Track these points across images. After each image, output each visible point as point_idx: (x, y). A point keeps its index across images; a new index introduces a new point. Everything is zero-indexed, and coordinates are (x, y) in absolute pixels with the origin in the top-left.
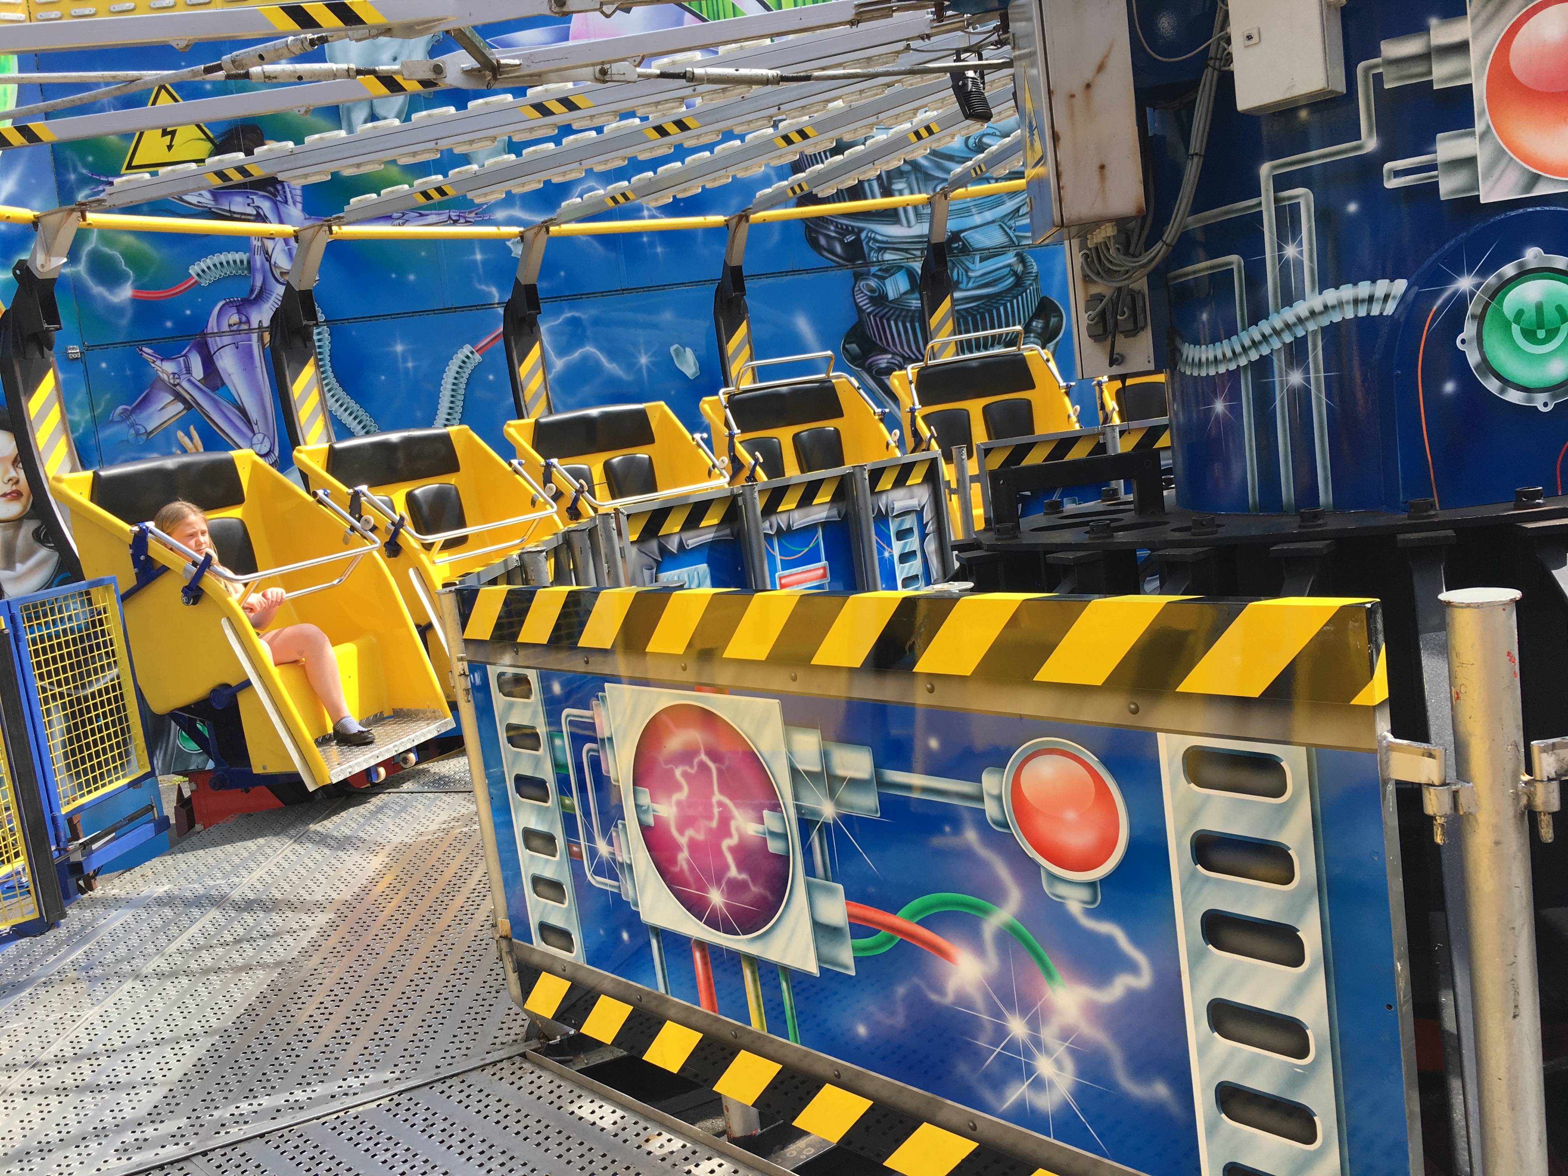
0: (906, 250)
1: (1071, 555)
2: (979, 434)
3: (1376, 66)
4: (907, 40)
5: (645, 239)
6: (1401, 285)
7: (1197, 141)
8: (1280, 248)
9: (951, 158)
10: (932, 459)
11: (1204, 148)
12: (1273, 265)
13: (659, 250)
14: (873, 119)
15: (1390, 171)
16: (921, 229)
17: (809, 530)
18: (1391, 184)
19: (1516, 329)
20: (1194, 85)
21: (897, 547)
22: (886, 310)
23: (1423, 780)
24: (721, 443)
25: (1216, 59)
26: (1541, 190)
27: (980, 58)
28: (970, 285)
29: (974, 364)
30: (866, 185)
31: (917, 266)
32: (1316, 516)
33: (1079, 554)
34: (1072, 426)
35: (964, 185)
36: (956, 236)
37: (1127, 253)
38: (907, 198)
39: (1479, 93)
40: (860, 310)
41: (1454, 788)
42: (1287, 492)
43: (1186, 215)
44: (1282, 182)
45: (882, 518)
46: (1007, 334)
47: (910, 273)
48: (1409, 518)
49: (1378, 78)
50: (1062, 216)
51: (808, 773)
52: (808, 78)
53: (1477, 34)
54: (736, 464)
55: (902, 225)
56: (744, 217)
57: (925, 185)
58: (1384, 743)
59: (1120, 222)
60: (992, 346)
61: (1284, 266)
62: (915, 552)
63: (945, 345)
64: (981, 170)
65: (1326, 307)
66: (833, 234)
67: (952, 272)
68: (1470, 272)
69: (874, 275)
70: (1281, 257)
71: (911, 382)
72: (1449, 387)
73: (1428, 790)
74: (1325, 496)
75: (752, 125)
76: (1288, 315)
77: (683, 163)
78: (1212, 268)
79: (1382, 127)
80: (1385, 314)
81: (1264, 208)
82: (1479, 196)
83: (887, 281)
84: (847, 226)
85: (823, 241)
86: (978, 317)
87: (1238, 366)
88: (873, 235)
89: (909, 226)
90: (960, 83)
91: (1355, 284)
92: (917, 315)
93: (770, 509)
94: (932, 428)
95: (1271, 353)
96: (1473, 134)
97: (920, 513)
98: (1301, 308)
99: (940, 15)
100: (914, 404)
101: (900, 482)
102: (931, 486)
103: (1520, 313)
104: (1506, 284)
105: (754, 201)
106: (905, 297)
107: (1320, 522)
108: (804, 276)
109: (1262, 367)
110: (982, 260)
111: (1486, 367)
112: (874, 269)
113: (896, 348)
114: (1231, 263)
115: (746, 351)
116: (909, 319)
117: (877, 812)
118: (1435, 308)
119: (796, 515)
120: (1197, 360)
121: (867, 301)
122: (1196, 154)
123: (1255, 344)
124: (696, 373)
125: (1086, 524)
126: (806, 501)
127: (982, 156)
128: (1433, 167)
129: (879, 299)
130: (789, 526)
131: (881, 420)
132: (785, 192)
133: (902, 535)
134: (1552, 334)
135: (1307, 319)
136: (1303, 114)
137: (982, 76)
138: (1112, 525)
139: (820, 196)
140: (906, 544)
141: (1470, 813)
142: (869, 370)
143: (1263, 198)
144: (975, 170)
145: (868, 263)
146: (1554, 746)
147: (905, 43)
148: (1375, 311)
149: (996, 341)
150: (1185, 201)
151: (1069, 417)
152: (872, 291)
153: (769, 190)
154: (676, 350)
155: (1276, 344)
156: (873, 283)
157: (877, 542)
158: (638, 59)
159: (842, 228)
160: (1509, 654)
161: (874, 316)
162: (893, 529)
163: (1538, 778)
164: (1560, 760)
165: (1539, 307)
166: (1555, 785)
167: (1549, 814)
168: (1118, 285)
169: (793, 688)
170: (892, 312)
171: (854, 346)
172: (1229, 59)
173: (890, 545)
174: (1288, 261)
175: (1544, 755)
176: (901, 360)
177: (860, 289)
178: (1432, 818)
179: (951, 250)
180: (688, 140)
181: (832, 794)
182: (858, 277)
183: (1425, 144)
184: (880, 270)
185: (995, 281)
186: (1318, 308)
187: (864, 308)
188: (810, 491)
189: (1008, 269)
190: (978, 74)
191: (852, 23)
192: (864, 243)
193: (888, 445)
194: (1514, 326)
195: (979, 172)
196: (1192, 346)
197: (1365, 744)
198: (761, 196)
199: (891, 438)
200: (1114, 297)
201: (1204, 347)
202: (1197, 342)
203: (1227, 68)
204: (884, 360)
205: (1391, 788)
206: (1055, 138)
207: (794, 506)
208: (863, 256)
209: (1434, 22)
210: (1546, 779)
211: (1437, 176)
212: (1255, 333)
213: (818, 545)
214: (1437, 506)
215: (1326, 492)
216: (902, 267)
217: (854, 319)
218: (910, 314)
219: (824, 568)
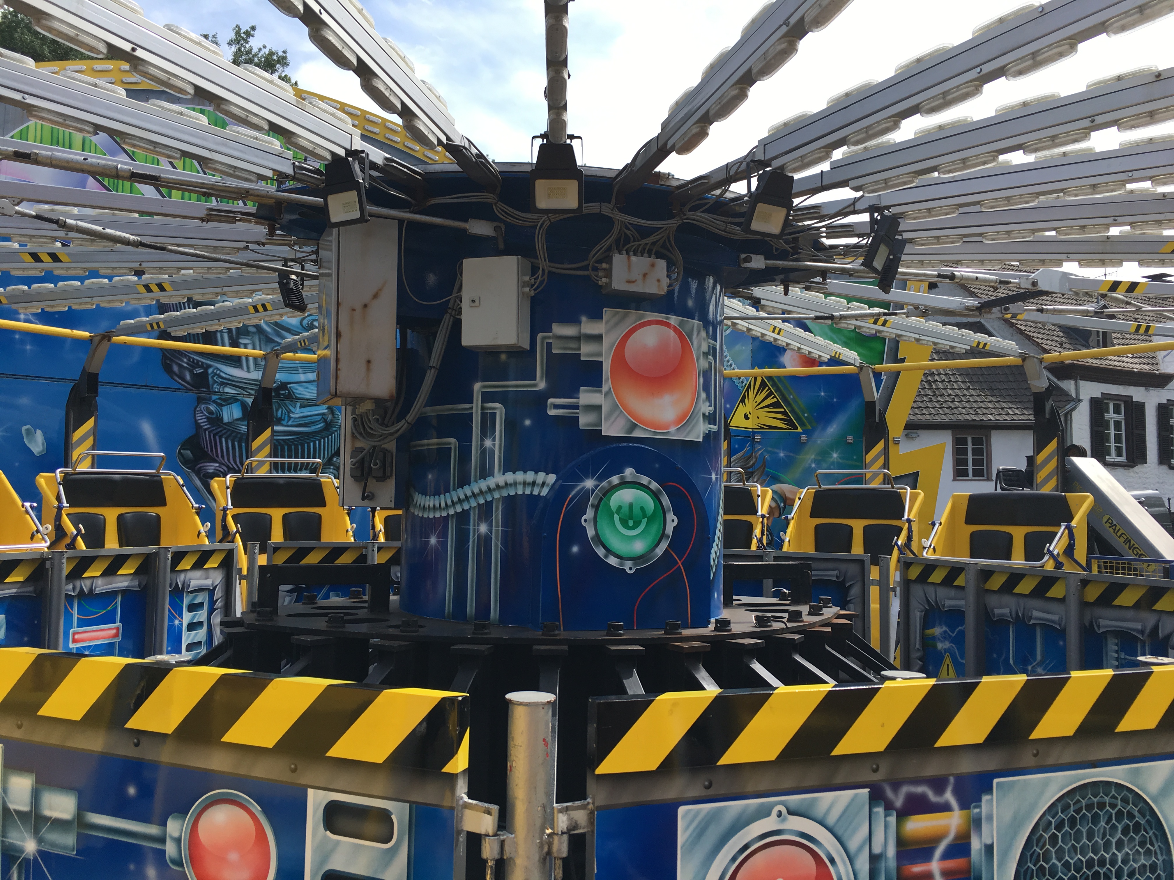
0: (243, 388)
1: (309, 638)
2: (277, 535)
3: (549, 337)
4: (247, 242)
5: (17, 336)
6: (552, 478)
7: (435, 360)
8: (482, 440)
9: (288, 330)
10: (230, 549)
11: (439, 364)
12: (477, 450)
13: (28, 347)
14: (219, 290)
15: (552, 404)
16: (256, 375)
17: (111, 595)
18: (552, 412)
19: (616, 517)
20: (438, 322)
21: (187, 617)
22: (219, 430)
23: (483, 832)
24: (49, 513)
25: (453, 309)
26: (636, 434)
27: (303, 268)
28: (290, 423)
29: (281, 481)
30: (219, 335)
31: (250, 401)
32: (484, 627)
33: (316, 638)
34: (349, 539)
35: (295, 352)
36: (284, 385)
37: (382, 424)
38: (250, 351)
39: (606, 367)
40: (198, 426)
41: (502, 838)
42: (471, 608)
43: (423, 405)
44: (487, 397)
45: (177, 592)
46: (313, 463)
47: (244, 405)
48: (543, 635)
49: (549, 345)
50: (336, 389)
51: (18, 812)
52: (163, 249)
53: (608, 332)
54: (60, 531)
55: (243, 369)
56: (107, 337)
57: (266, 345)
58: (461, 802)
59: (378, 402)
60: (301, 470)
61: (483, 451)
62: (203, 622)
63: (261, 464)
64: (305, 344)
65: (506, 484)
66: (185, 365)
67: (277, 410)
68: (592, 478)
69: (214, 402)
70: (482, 446)
71: (228, 488)
72: (575, 549)
73: (485, 839)
74: (494, 613)
75: (115, 271)
76: (483, 485)
77: (56, 285)
78: (438, 444)
79: (549, 374)
80: (541, 495)
81: (474, 411)
82: (601, 430)
83: (225, 409)
84: (198, 361)
85: (176, 368)
86: (293, 447)
87: (448, 514)
88: (218, 372)
89: (249, 371)
90: (285, 281)
91: (525, 472)
92: (245, 437)
93: (76, 574)
94: (239, 525)
95: (470, 509)
96: (601, 392)
97: (211, 592)
98: (491, 482)
99: (271, 232)
100: (227, 505)
101: (199, 565)
102: (224, 573)
103: (620, 508)
104: (614, 488)
105: (118, 327)
106: (239, 422)
107: (486, 631)
108: (155, 392)
109: (463, 517)
110: (301, 407)
111: (598, 540)
112: (214, 397)
113: (224, 459)
114: (450, 444)
115: (90, 441)
116: (237, 439)
117: (73, 850)
118: (571, 496)
119: (100, 582)
120: (422, 505)
121: (205, 420)
122: (434, 367)
123: (460, 501)
124: (43, 451)
125: (326, 615)
126: (111, 571)
127: (307, 334)
128: (576, 407)
129: (216, 420)
130: (91, 590)
131: (198, 513)
132: (145, 326)
133: (193, 607)
134: (637, 524)
135: (494, 490)
136: (503, 357)
137: (302, 280)
138: (345, 618)
139: (172, 334)
140: (195, 615)
141: (511, 858)
142: (198, 473)
143: (474, 405)
144: (300, 342)
145: (210, 392)
146: (567, 809)
147: (245, 244)
148: (536, 492)
149: (304, 467)
150: (422, 397)
151: (347, 531)
152: (211, 413)
153: (133, 321)
154: (28, 431)
155: (474, 504)
156: (212, 408)
157: (169, 610)
158: (17, 201)
159: (193, 362)
160: (544, 740)
161: (209, 433)
162: (186, 602)
163: (556, 832)
164: (570, 819)
165: (631, 506)
166: (565, 837)
167: (560, 859)
168: (374, 444)
169: (18, 735)
170: (224, 432)
171: (189, 452)
172: (460, 311)
173: (181, 615)
174: (485, 448)
175: (560, 815)
176: (226, 469)
177: (201, 410)
178: (486, 861)
179: (278, 395)
180: (58, 270)
181: (36, 832)
182: (200, 400)
183: (573, 393)
184: (219, 399)
185: (309, 423)
186: (502, 483)
187: (202, 424)
188: (118, 561)
189: (321, 417)
190: (299, 278)
191: (203, 220)
192: (210, 377)
193: (199, 533)
194: (616, 516)
195: (303, 344)
196: (420, 495)
197: (447, 803)
198: (125, 324)
199: (203, 529)
200: (371, 451)
201: (428, 497)
202: (424, 493)
203: (458, 317)
204: (211, 467)
205: (462, 838)
206: (338, 335)
207: (98, 574)
208: (207, 385)
209: (584, 319)
210: (560, 833)
211: (578, 413)
212: (461, 493)
213: (115, 609)
214: (562, 628)
215: (495, 611)
216: (239, 400)
217: (192, 432)
218: (239, 436)
219: (117, 629)
